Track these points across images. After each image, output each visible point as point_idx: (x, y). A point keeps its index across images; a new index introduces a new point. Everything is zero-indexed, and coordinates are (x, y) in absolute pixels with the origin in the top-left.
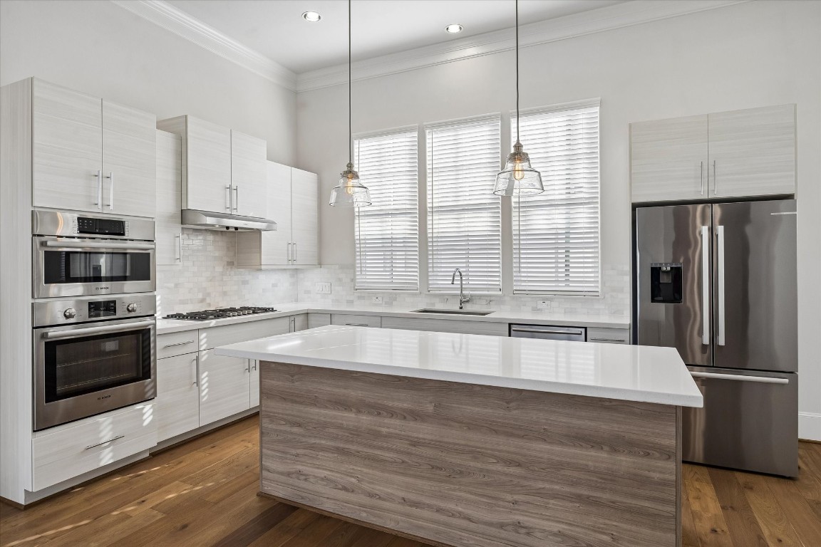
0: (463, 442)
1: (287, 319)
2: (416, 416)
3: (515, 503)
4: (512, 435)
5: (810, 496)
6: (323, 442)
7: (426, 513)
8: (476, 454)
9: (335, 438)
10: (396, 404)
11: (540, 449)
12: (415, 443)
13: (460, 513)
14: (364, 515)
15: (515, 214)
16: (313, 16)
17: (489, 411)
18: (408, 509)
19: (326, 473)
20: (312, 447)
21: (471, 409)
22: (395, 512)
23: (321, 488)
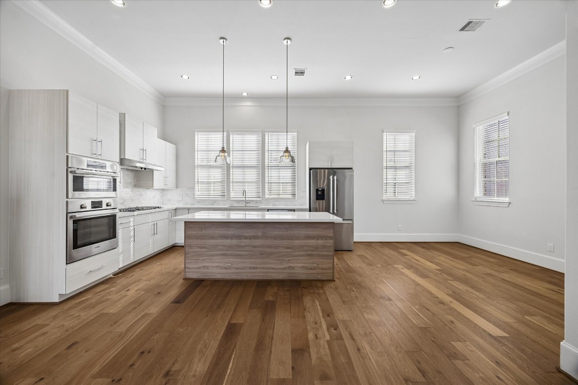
0: (272, 244)
1: (168, 212)
2: (255, 237)
3: (289, 260)
4: (288, 239)
5: (357, 254)
6: (216, 253)
7: (258, 270)
8: (277, 247)
9: (222, 250)
10: (247, 234)
12: (255, 247)
13: (271, 268)
14: (234, 276)
15: (266, 169)
16: (185, 77)
17: (281, 233)
18: (252, 271)
19: (217, 264)
20: (211, 255)
21: (275, 232)
22: (246, 273)
23: (215, 270)
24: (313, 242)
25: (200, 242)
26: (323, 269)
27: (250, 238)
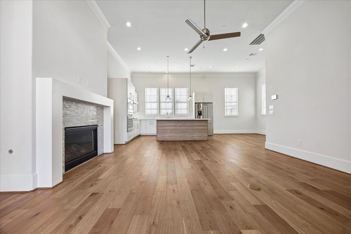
2: (181, 126)
3: (193, 134)
6: (168, 132)
8: (188, 129)
9: (170, 131)
11: (195, 128)
12: (181, 129)
15: (176, 103)
16: (146, 67)
19: (168, 136)
20: (166, 132)
23: (167, 138)
24: (201, 128)
25: (162, 128)
26: (204, 137)
27: (179, 126)
